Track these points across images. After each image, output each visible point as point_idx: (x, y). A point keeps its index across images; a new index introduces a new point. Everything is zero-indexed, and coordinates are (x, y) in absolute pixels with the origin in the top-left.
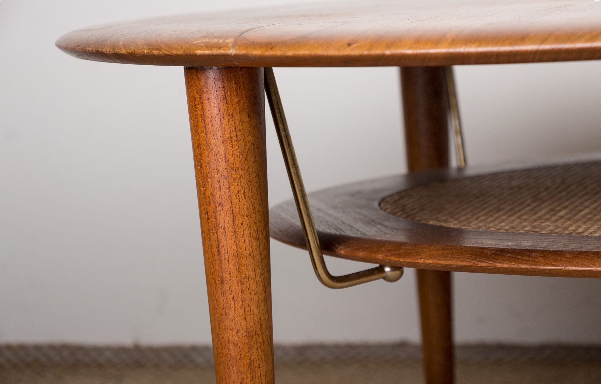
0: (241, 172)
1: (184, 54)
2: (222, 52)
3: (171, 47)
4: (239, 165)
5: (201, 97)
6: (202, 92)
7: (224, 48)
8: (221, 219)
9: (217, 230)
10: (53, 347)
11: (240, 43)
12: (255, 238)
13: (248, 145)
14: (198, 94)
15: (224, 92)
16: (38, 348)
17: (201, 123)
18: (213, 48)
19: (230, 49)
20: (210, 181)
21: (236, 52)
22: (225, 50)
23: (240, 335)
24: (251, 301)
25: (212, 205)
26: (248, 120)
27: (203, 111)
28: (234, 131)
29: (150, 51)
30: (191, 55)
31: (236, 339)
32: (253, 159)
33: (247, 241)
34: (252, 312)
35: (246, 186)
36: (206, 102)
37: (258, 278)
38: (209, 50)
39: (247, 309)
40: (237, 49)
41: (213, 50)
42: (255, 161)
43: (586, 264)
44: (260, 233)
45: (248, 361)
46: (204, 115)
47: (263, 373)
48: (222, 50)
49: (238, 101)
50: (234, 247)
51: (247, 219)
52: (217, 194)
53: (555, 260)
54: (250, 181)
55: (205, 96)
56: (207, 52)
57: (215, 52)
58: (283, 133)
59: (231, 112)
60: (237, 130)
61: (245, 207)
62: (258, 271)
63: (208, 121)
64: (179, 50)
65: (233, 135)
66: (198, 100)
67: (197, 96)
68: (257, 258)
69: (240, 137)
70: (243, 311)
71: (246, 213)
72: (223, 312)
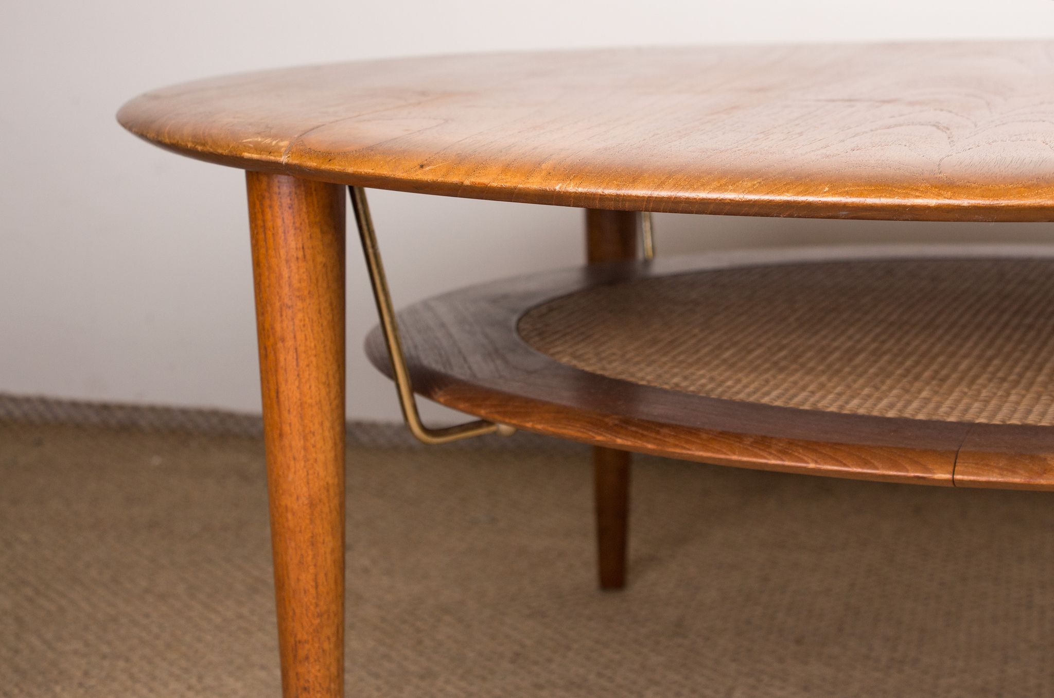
0: (308, 301)
1: (229, 154)
2: (272, 158)
3: (217, 144)
4: (306, 293)
5: (262, 204)
6: (263, 197)
7: (275, 154)
8: (282, 358)
9: (276, 371)
10: (200, 413)
11: (294, 150)
12: (324, 383)
13: (319, 267)
14: (258, 199)
15: (291, 199)
16: (184, 412)
17: (261, 236)
18: (262, 152)
19: (281, 156)
20: (269, 309)
21: (288, 161)
22: (275, 157)
23: (300, 502)
24: (316, 461)
25: (272, 339)
26: (319, 236)
27: (264, 221)
28: (301, 250)
29: (193, 146)
30: (237, 157)
31: (296, 507)
32: (325, 285)
33: (313, 387)
34: (316, 475)
35: (315, 318)
36: (268, 211)
37: (327, 434)
38: (258, 154)
39: (311, 472)
40: (289, 157)
41: (262, 154)
42: (328, 287)
43: (724, 450)
44: (331, 377)
45: (310, 535)
46: (264, 226)
47: (328, 550)
48: (271, 156)
49: (308, 212)
50: (298, 395)
51: (314, 359)
52: (278, 327)
53: (687, 442)
54: (320, 312)
55: (267, 202)
56: (255, 156)
57: (265, 157)
58: (370, 251)
59: (298, 225)
60: (305, 247)
61: (313, 345)
62: (327, 424)
63: (269, 234)
64: (225, 148)
65: (300, 254)
66: (258, 206)
67: (257, 202)
68: (327, 408)
69: (308, 257)
70: (306, 473)
71: (314, 352)
72: (281, 473)
